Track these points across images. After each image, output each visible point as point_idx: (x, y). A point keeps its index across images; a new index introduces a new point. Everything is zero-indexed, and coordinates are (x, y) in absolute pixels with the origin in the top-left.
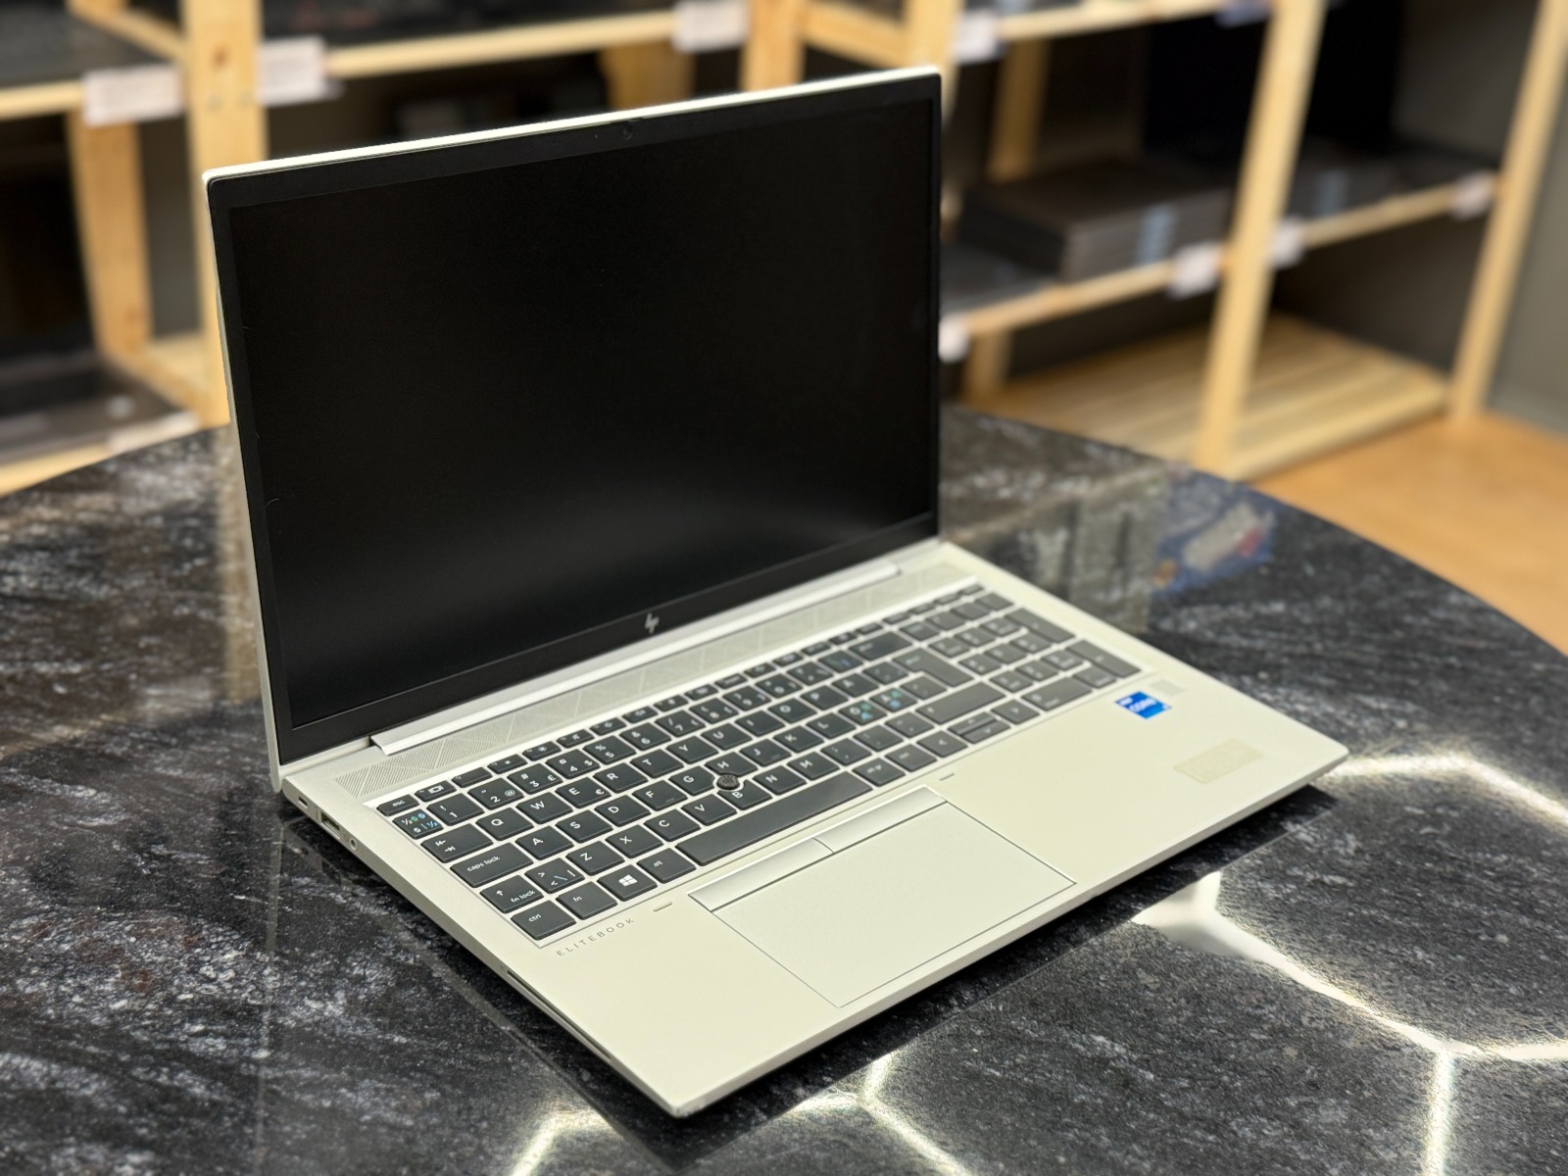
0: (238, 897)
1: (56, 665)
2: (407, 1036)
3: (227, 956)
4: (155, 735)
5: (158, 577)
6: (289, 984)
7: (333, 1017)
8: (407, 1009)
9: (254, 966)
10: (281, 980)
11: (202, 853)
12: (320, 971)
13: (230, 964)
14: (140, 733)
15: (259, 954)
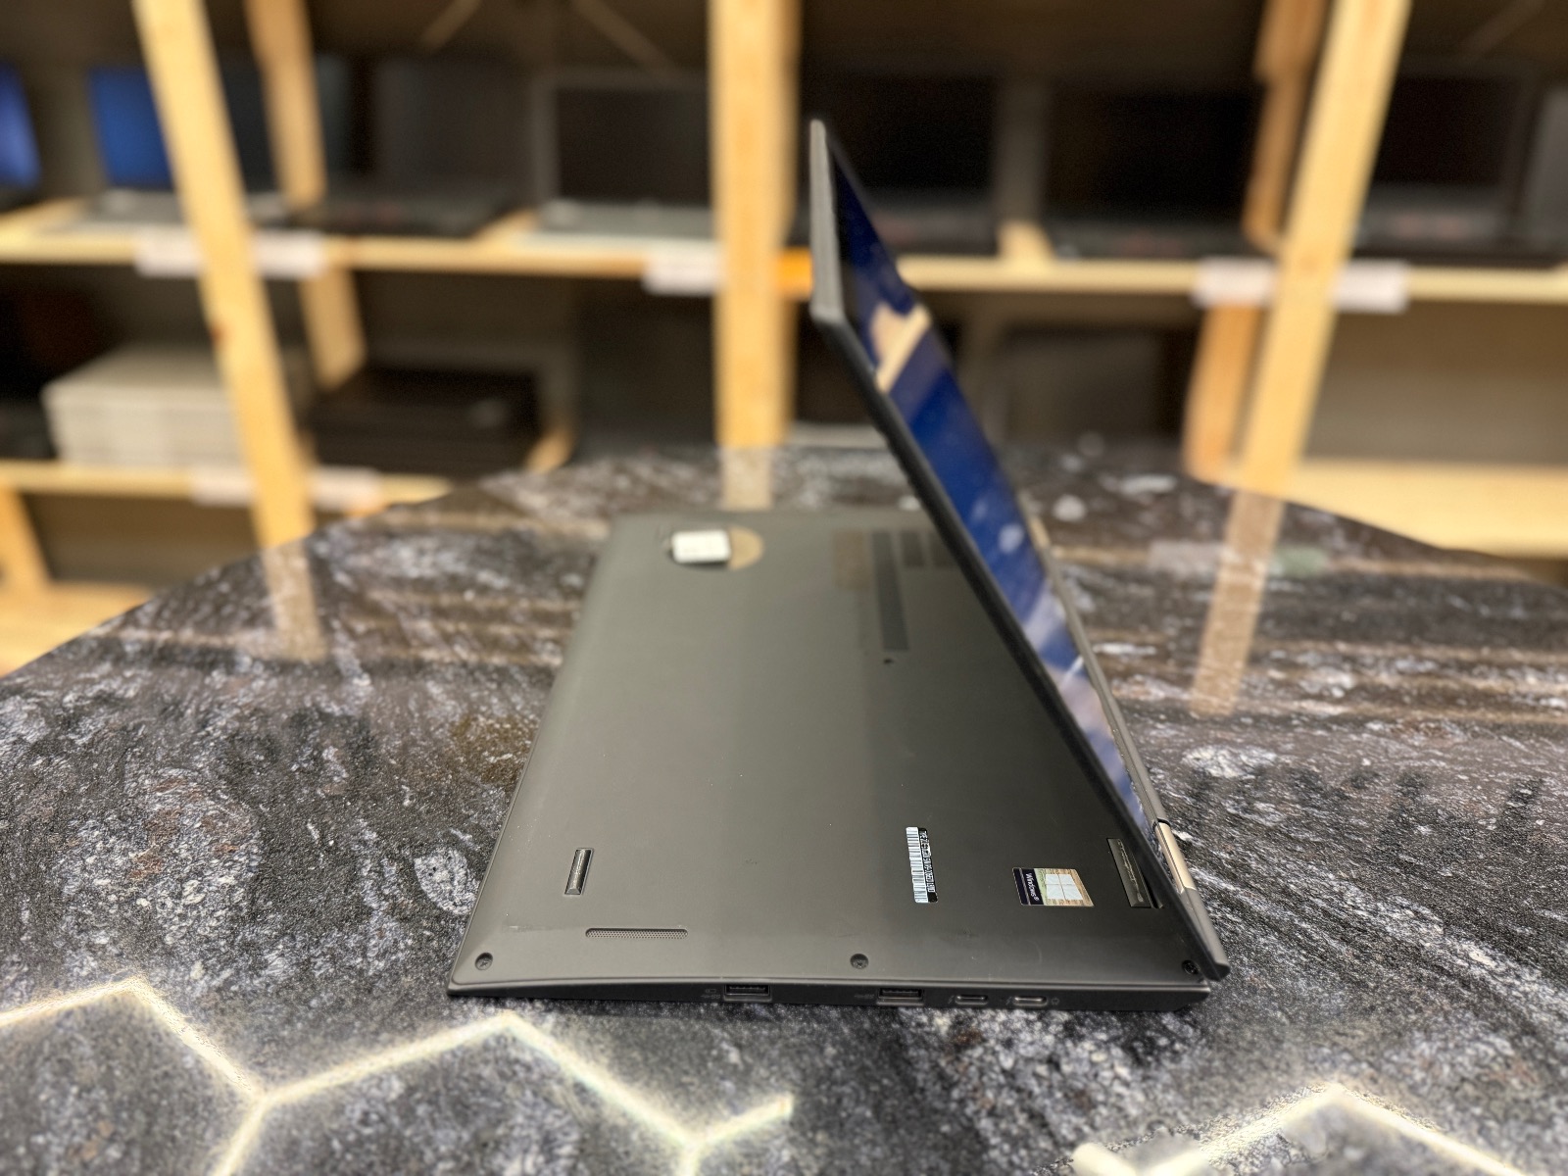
3: (223, 880)
9: (224, 901)
11: (348, 771)
12: (249, 938)
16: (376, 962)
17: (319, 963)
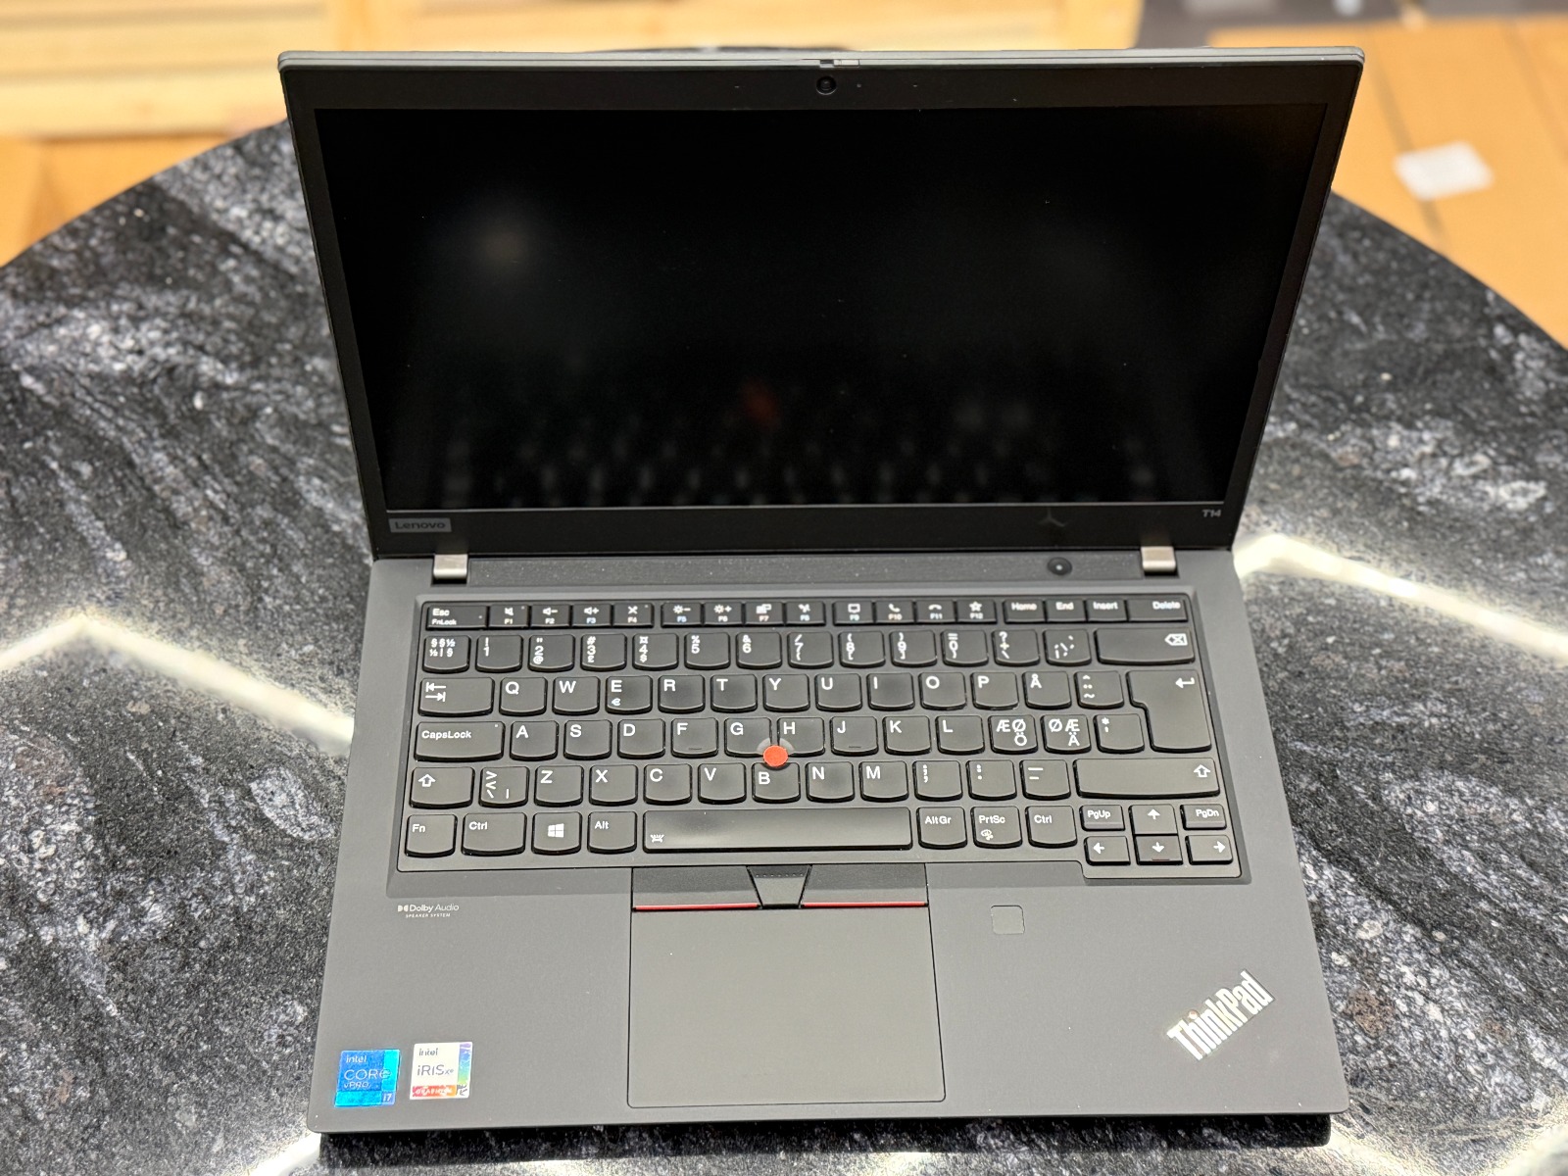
0: (128, 754)
1: (220, 366)
2: (120, 1009)
4: (226, 503)
6: (82, 888)
7: (83, 951)
8: (146, 975)
10: (82, 880)
13: (59, 838)
15: (90, 836)
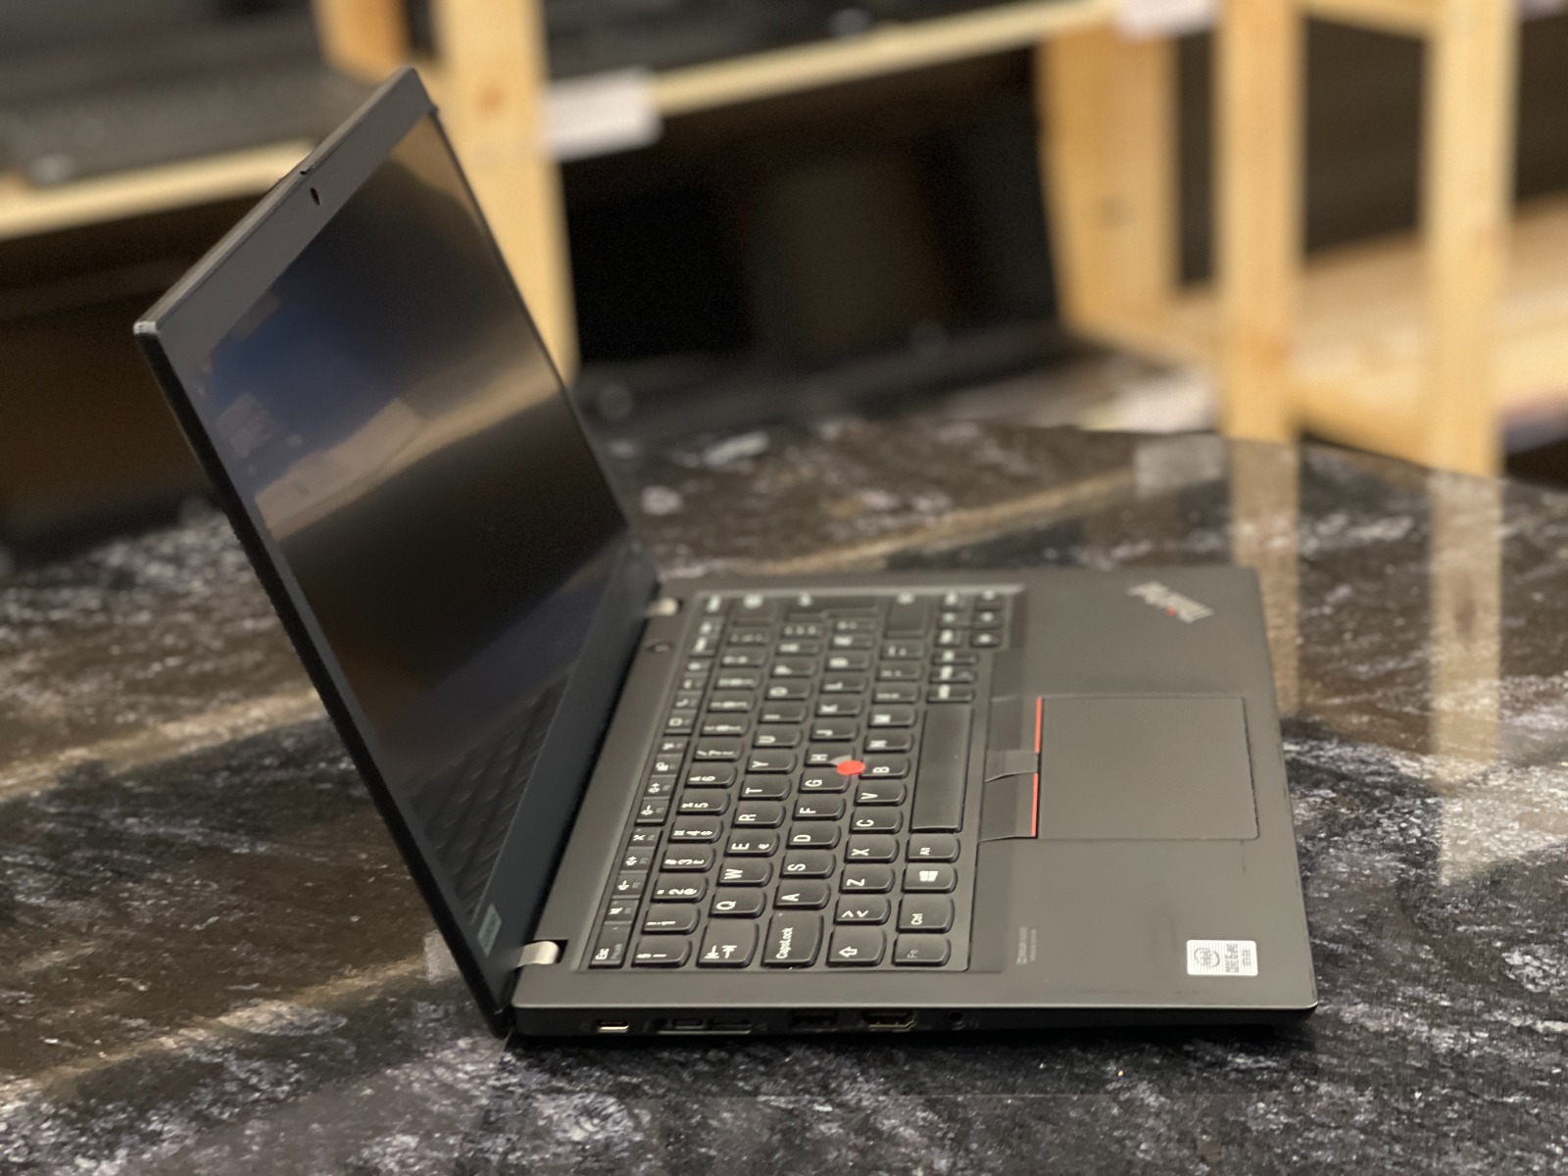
3: (9, 1107)
5: (116, 678)
9: (33, 1119)
12: (110, 1126)
14: (16, 856)
16: (279, 1089)
17: (215, 1111)
